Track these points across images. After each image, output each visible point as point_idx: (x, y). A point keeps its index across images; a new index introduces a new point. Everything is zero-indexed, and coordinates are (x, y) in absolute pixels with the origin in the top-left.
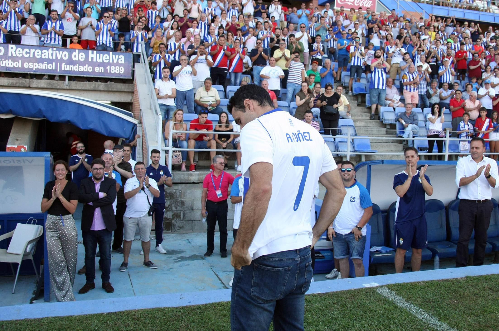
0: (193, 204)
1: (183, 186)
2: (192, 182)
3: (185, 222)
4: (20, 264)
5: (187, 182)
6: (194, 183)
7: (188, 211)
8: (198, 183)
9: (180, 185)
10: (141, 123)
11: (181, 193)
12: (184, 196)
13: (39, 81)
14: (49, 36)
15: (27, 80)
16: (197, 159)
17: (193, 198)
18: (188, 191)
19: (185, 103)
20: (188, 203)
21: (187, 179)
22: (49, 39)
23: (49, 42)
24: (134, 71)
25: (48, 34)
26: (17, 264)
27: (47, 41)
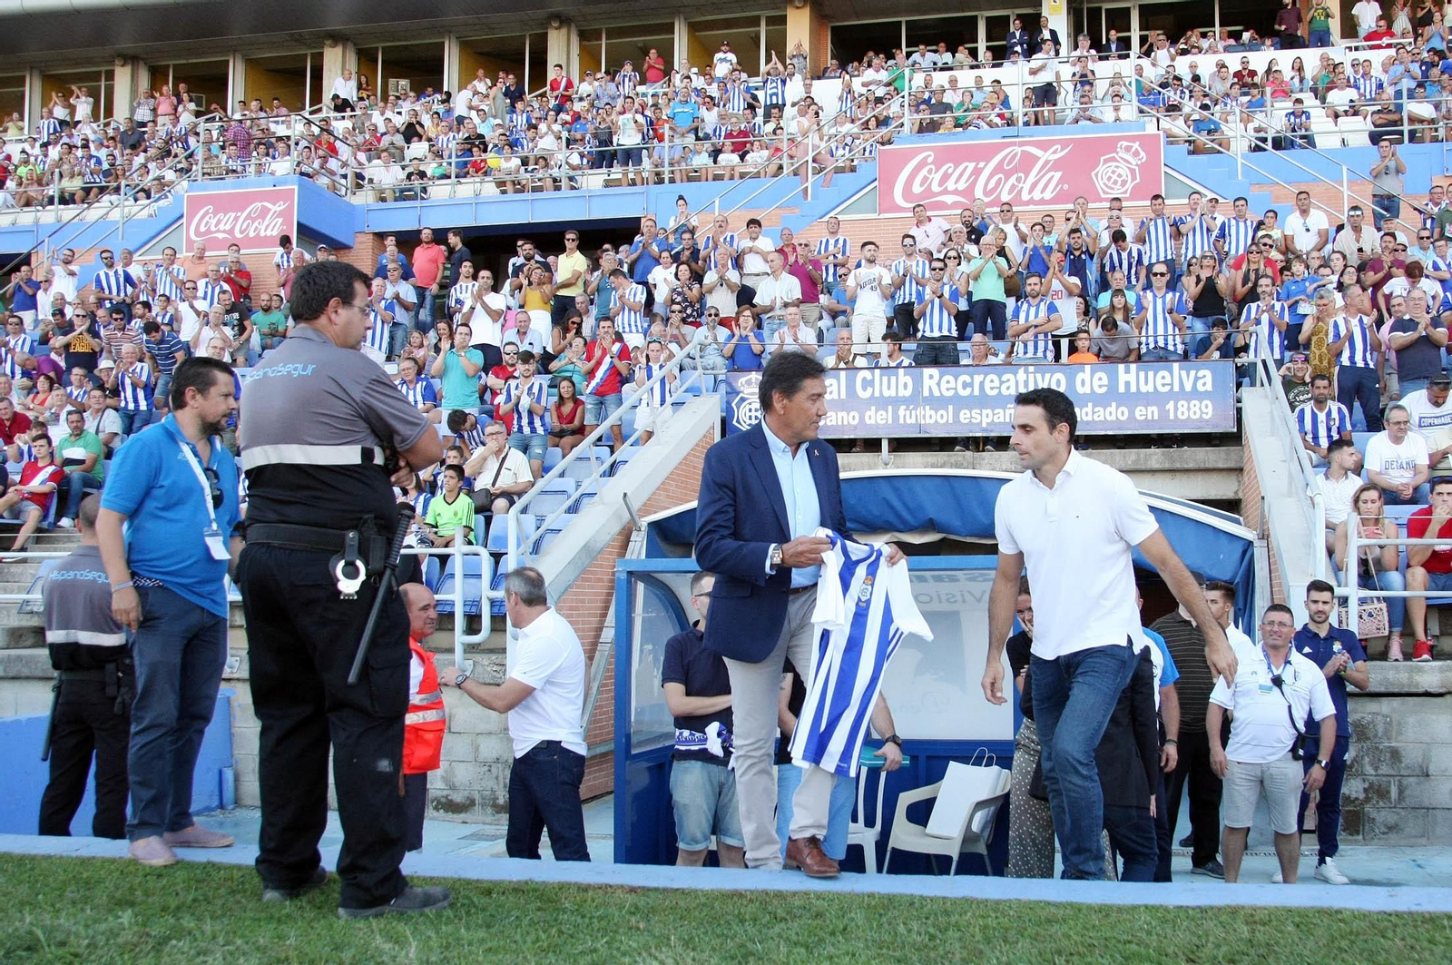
0: (1427, 758)
1: (1396, 702)
2: (1421, 690)
3: (1403, 813)
4: (955, 858)
5: (1406, 690)
6: (1427, 694)
7: (1411, 779)
8: (1441, 695)
9: (1385, 700)
10: (1264, 536)
11: (1390, 724)
12: (1400, 733)
15: (968, 454)
16: (1435, 628)
17: (1426, 739)
18: (1411, 720)
20: (1412, 755)
21: (1405, 681)
24: (1239, 411)
26: (949, 859)
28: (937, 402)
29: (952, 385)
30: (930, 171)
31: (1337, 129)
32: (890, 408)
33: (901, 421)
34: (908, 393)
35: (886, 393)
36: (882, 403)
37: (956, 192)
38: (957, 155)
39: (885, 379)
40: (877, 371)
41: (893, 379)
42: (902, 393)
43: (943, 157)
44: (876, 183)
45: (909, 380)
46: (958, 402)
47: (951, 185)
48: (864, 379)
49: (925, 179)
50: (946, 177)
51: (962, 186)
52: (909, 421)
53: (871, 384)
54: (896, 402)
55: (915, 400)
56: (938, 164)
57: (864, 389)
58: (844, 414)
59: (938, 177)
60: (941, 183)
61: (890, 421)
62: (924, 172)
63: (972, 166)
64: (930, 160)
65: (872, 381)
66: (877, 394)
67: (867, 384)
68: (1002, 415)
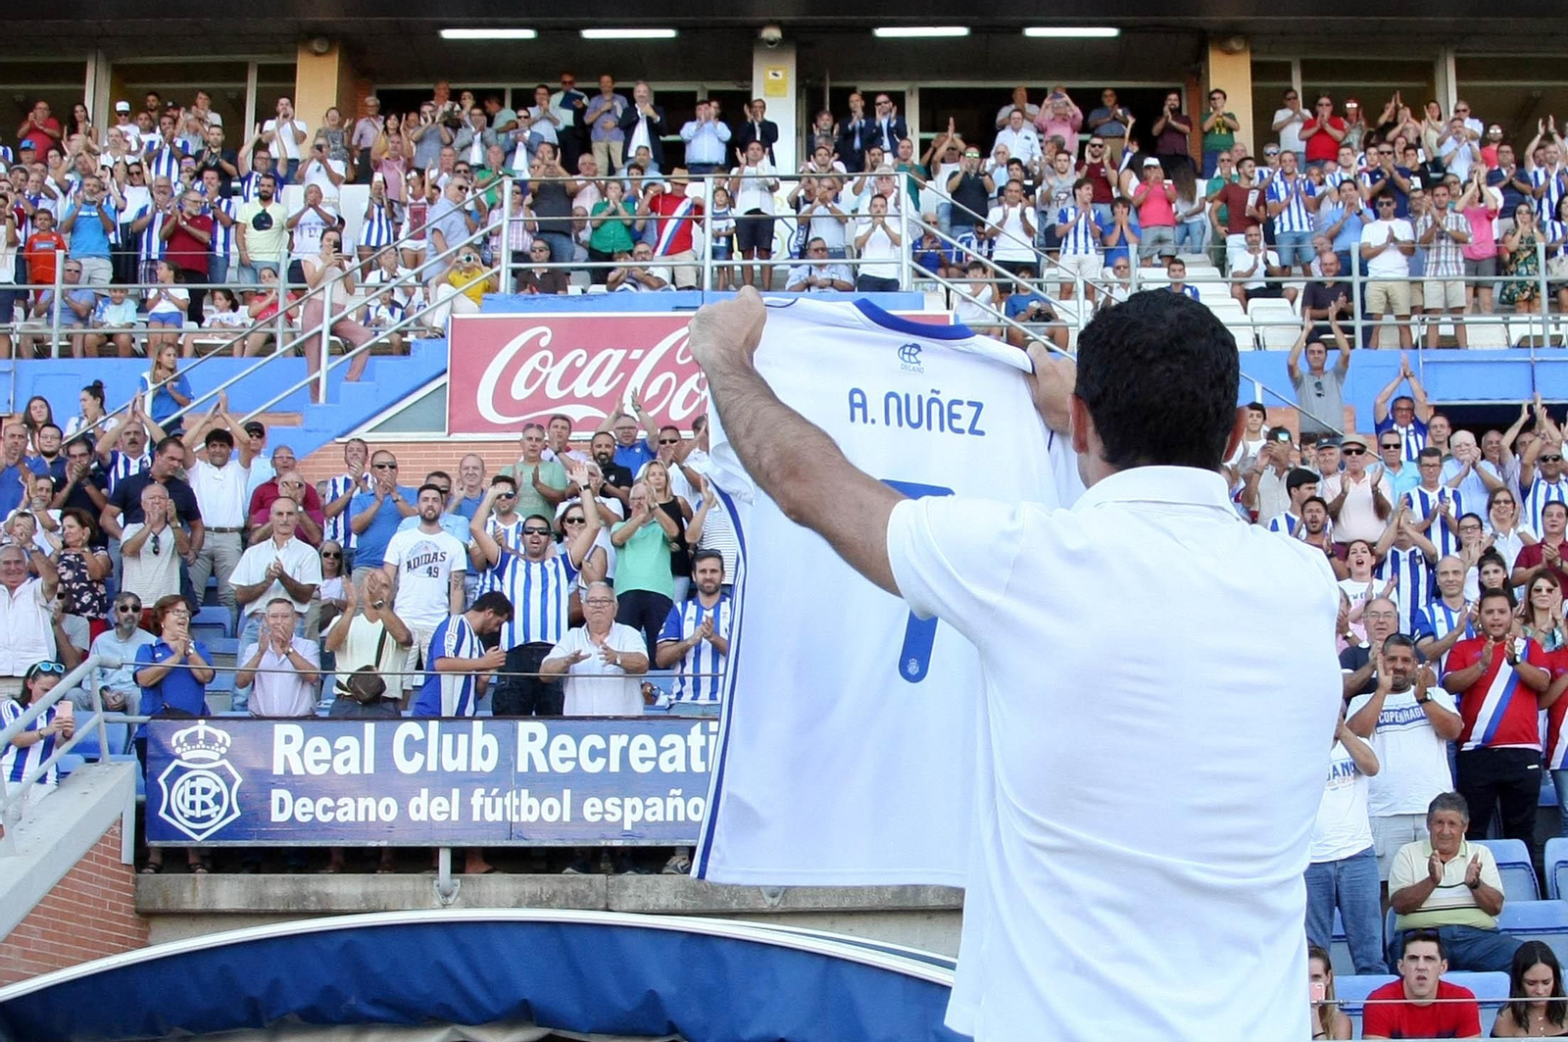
13: (650, 879)
14: (689, 669)
15: (598, 879)
19: (1338, 930)
22: (689, 681)
23: (687, 697)
25: (684, 665)
27: (680, 694)
28: (543, 784)
29: (571, 752)
30: (544, 362)
31: (1246, 319)
32: (456, 793)
33: (476, 817)
34: (489, 765)
35: (450, 765)
36: (441, 782)
37: (589, 400)
38: (592, 336)
39: (448, 739)
40: (434, 725)
41: (463, 739)
42: (478, 765)
43: (567, 338)
44: (445, 379)
45: (491, 741)
46: (582, 784)
47: (580, 387)
48: (409, 739)
49: (534, 375)
50: (571, 374)
51: (600, 389)
52: (490, 817)
53: (421, 746)
54: (467, 781)
55: (505, 777)
56: (559, 349)
57: (409, 756)
58: (371, 802)
59: (557, 372)
60: (562, 385)
61: (455, 817)
62: (533, 362)
63: (618, 355)
64: (544, 342)
65: (424, 743)
66: (432, 767)
67: (413, 747)
68: (659, 808)
